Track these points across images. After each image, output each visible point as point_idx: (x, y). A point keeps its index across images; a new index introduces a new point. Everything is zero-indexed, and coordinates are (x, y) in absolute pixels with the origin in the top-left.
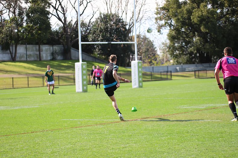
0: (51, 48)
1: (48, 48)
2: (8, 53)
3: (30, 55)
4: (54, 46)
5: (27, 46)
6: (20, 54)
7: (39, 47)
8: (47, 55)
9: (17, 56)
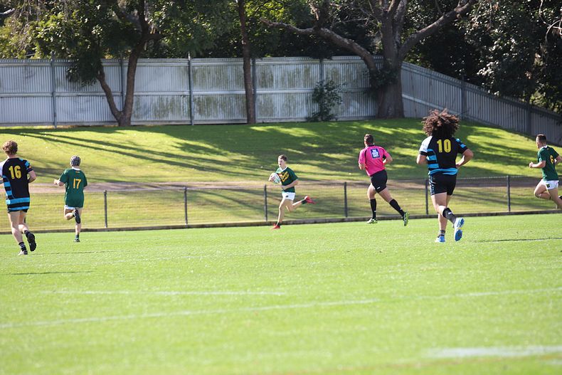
0: (315, 69)
1: (299, 72)
2: (94, 95)
3: (209, 100)
4: (326, 61)
5: (193, 64)
6: (161, 99)
7: (246, 67)
8: (289, 97)
9: (145, 106)
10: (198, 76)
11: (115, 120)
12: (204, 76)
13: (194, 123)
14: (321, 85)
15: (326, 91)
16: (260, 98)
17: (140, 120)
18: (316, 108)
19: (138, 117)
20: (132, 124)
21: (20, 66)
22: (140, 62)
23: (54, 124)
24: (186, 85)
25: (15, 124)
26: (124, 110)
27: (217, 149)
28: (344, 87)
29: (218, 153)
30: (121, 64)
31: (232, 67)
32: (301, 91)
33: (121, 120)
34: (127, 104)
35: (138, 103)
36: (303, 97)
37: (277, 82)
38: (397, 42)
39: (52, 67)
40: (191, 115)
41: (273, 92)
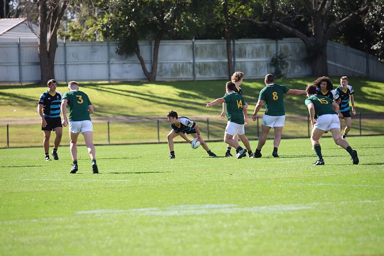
0: (273, 46)
1: (262, 48)
3: (205, 65)
4: (279, 41)
5: (195, 43)
6: (175, 65)
7: (228, 45)
8: (256, 63)
9: (166, 69)
10: (199, 51)
11: (145, 77)
12: (202, 51)
13: (196, 79)
14: (276, 56)
15: (279, 60)
16: (238, 64)
17: (163, 77)
18: (273, 70)
19: (161, 76)
20: (157, 80)
21: (89, 46)
22: (162, 43)
23: (109, 80)
24: (191, 56)
25: (86, 80)
26: (152, 72)
27: (201, 96)
28: (290, 57)
29: (201, 98)
30: (151, 44)
31: (219, 45)
32: (264, 60)
33: (150, 78)
34: (154, 68)
35: (161, 67)
36: (266, 63)
37: (249, 54)
38: (324, 29)
39: (108, 45)
40: (194, 75)
41: (246, 60)
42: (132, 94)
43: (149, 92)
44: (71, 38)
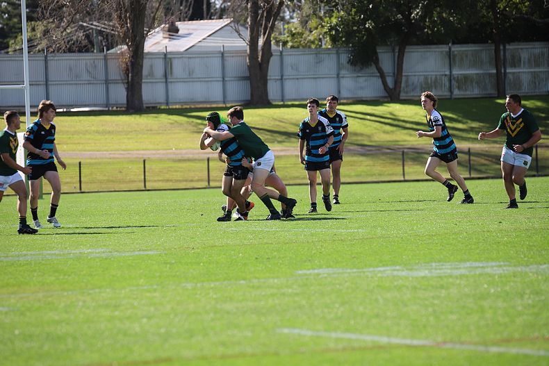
1: (543, 54)
3: (466, 77)
5: (453, 49)
6: (426, 78)
7: (497, 51)
8: (535, 75)
9: (413, 84)
10: (457, 59)
11: (386, 95)
12: (462, 59)
13: (454, 97)
16: (511, 76)
17: (409, 95)
19: (407, 92)
20: (401, 98)
21: (313, 54)
22: (409, 48)
24: (447, 66)
26: (395, 88)
27: (460, 119)
29: (459, 122)
30: (393, 51)
31: (484, 51)
32: (545, 70)
33: (393, 95)
34: (397, 82)
35: (407, 81)
37: (524, 62)
39: (338, 53)
40: (451, 90)
41: (521, 70)
42: (368, 117)
43: (391, 114)
44: (290, 44)
